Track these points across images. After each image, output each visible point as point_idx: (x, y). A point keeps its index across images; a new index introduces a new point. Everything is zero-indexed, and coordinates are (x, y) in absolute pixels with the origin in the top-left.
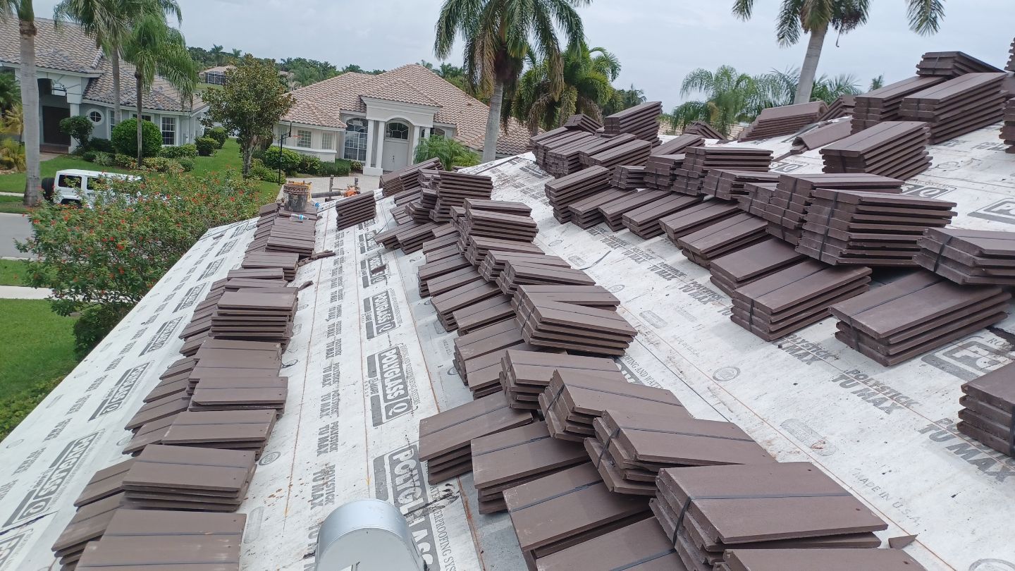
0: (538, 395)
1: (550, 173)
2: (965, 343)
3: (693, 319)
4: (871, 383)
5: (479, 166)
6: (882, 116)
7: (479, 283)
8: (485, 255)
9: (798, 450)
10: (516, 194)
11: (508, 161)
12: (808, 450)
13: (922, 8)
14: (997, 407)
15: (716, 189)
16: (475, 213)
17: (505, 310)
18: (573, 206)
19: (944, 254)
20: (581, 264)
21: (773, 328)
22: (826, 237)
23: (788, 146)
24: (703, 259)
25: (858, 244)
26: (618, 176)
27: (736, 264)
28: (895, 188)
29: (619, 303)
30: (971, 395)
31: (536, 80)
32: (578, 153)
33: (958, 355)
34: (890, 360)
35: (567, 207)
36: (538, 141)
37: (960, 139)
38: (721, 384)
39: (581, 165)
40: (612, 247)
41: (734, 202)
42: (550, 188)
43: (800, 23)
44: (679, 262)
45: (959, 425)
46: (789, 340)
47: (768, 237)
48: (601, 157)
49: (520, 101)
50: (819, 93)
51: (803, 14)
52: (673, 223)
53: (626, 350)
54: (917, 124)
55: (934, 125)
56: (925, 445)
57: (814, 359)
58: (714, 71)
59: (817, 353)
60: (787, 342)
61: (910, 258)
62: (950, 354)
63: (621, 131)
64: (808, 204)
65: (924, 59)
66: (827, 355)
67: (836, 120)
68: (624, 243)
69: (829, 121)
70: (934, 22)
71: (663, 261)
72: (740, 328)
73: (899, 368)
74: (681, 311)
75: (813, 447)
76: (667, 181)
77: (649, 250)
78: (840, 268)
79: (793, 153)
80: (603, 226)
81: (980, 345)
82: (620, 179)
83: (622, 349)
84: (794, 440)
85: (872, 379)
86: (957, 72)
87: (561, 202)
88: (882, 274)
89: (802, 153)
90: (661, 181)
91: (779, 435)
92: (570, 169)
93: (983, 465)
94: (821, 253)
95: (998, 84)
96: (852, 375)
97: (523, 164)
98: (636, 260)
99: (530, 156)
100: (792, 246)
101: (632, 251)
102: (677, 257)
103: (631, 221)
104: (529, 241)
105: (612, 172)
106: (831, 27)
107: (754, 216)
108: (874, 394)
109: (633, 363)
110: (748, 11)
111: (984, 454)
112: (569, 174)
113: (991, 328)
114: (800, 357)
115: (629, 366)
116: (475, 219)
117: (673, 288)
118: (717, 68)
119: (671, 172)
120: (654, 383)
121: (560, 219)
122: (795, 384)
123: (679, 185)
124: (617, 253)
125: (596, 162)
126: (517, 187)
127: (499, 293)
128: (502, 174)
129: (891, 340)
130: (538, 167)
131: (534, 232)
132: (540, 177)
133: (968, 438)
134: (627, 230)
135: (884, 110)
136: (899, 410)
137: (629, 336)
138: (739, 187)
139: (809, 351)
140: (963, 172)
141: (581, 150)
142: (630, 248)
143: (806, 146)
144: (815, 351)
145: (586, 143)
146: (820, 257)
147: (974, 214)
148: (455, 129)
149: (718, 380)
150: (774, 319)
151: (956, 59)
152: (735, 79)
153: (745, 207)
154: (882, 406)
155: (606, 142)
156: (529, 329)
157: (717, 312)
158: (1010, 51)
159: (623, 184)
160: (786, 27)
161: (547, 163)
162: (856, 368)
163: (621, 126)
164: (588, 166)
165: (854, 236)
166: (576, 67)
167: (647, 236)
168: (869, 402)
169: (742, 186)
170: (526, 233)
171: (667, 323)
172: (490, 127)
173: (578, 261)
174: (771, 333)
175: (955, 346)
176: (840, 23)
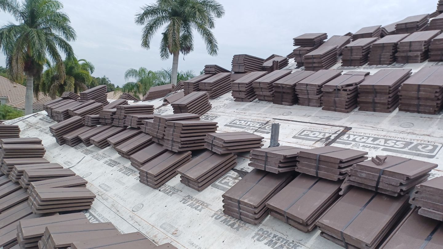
0: (37, 242)
1: (55, 121)
2: (225, 176)
3: (124, 184)
4: (193, 200)
5: (16, 119)
6: (194, 89)
7: (10, 183)
8: (12, 168)
9: (167, 237)
10: (36, 132)
11: (33, 116)
12: (170, 235)
13: (211, 46)
14: (234, 202)
15: (131, 123)
16: (5, 146)
17: (24, 197)
18: (65, 136)
19: (213, 143)
20: (70, 165)
21: (156, 183)
22: (173, 141)
23: (162, 102)
24: (127, 155)
25: (185, 143)
26: (87, 120)
27: (140, 156)
28: (197, 118)
29: (87, 182)
30: (226, 198)
31: (52, 74)
32: (67, 110)
33: (223, 182)
34: (200, 189)
35: (62, 137)
36: (47, 105)
37: (220, 97)
38: (135, 213)
39: (70, 115)
40: (86, 154)
41: (139, 128)
42: (52, 129)
43: (168, 51)
44: (118, 158)
45: (224, 211)
46: (163, 187)
47: (153, 142)
48: (78, 112)
49: (44, 84)
50: (180, 78)
51: (169, 47)
52: (113, 140)
53: (92, 206)
54: (204, 92)
55: (212, 92)
56: (213, 222)
57: (173, 193)
58: (138, 70)
59: (174, 191)
60: (162, 188)
61: (204, 145)
62: (220, 182)
63: (88, 99)
64: (165, 128)
65: (206, 67)
66: (178, 190)
67: (179, 91)
68: (92, 152)
69: (177, 91)
70: (216, 52)
71: (110, 158)
72: (144, 185)
73: (203, 191)
74: (119, 181)
75: (173, 234)
76: (110, 121)
77: (104, 154)
78: (180, 153)
79: (164, 105)
80: (82, 144)
81: (230, 177)
82: (88, 122)
83: (89, 205)
84: (165, 232)
85: (194, 198)
86: (217, 72)
87: (59, 135)
88: (196, 153)
89: (167, 105)
90: (107, 121)
91: (159, 232)
92: (64, 118)
93: (232, 226)
94: (172, 148)
95: (229, 76)
96: (187, 197)
97: (41, 117)
98: (97, 159)
99: (44, 113)
100: (162, 145)
101: (96, 155)
102: (116, 156)
103: (94, 141)
104: (41, 157)
105: (84, 119)
106: (180, 53)
107: (147, 134)
108: (195, 204)
109: (95, 211)
110: (148, 46)
111: (232, 221)
112: (64, 120)
113: (233, 169)
114: (167, 193)
115: (93, 213)
116: (5, 150)
117: (115, 171)
118: (139, 68)
119: (111, 117)
120: (105, 219)
121: (59, 143)
122: (166, 206)
123: (115, 123)
124: (88, 157)
125: (76, 114)
126: (37, 129)
127: (21, 188)
128: (29, 123)
129: (199, 180)
130: (49, 118)
131: (44, 152)
132: (50, 123)
133: (227, 216)
134: (93, 145)
135: (194, 87)
136: (204, 209)
137: (92, 198)
138: (140, 122)
139: (171, 190)
140: (222, 109)
141: (69, 109)
142: (95, 154)
143: (168, 102)
144: (173, 190)
145: (71, 105)
146: (172, 150)
147: (226, 125)
148: (7, 100)
149: (134, 211)
150: (156, 179)
151: (215, 67)
152: (147, 72)
153: (143, 130)
154: (198, 209)
155: (82, 104)
156: (35, 206)
157: (133, 179)
158: (232, 65)
159: (90, 124)
160: (164, 52)
161: (53, 115)
162: (188, 194)
163: (88, 97)
164: (73, 116)
165: (183, 139)
166: (72, 68)
167: (102, 147)
168: (193, 208)
169: (141, 121)
170: (39, 153)
171: (111, 188)
172: (27, 97)
173: (69, 163)
174: (156, 185)
175: (222, 178)
176: (183, 51)
